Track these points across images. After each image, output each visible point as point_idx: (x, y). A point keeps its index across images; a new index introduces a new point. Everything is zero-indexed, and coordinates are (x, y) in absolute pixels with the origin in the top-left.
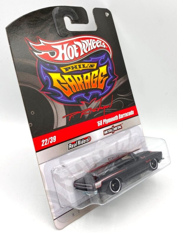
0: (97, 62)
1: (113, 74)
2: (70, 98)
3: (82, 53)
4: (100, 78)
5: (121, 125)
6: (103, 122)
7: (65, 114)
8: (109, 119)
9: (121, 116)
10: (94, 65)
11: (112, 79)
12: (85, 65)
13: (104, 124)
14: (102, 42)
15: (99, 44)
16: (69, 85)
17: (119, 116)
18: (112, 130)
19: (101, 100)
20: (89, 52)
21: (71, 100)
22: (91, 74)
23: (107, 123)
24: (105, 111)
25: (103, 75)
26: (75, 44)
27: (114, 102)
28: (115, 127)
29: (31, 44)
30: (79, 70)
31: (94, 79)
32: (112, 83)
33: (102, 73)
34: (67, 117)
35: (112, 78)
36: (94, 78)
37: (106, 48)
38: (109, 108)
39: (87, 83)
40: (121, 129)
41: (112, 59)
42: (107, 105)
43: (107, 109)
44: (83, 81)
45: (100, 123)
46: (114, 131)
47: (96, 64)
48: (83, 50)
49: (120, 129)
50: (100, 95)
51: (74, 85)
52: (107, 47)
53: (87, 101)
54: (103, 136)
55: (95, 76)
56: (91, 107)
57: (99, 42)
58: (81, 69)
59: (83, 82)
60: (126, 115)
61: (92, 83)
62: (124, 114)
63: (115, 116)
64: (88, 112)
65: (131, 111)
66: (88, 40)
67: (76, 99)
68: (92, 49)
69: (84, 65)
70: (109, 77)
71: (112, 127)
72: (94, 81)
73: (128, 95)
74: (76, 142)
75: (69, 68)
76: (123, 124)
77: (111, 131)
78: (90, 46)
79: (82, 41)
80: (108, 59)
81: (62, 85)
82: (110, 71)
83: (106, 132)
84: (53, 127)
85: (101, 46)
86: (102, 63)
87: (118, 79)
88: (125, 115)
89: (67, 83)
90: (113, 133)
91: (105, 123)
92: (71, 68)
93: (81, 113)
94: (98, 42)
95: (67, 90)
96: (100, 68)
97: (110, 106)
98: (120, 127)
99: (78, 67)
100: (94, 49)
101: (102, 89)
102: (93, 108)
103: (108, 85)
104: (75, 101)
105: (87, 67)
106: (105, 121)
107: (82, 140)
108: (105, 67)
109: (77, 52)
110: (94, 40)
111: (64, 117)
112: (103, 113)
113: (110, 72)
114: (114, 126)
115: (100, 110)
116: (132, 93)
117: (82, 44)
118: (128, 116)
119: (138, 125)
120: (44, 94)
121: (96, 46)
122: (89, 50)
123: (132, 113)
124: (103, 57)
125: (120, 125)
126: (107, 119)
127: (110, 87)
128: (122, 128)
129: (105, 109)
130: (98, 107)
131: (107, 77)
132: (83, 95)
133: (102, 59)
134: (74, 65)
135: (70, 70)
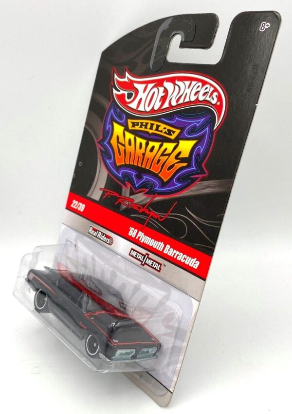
0: (182, 129)
1: (198, 164)
2: (118, 168)
3: (166, 105)
4: (172, 160)
5: (161, 265)
6: (137, 234)
7: (103, 186)
8: (149, 238)
9: (170, 251)
10: (174, 132)
11: (193, 173)
12: (160, 126)
13: (137, 238)
14: (216, 90)
15: (205, 94)
16: (125, 150)
17: (166, 248)
18: (143, 259)
19: (154, 197)
20: (178, 105)
21: (117, 171)
22: (161, 146)
23: (142, 242)
24: (150, 220)
25: (180, 156)
26: (163, 86)
27: (171, 215)
28: (150, 259)
29: (116, 76)
30: (148, 133)
31: (162, 158)
32: (187, 180)
33: (180, 153)
34: (104, 191)
35: (193, 171)
36: (163, 155)
37: (215, 105)
38: (157, 220)
39: (148, 159)
40: (157, 270)
41: (214, 133)
42: (157, 213)
43: (154, 219)
44: (144, 152)
45: (133, 232)
46: (145, 263)
47: (177, 131)
48: (171, 99)
49: (155, 269)
50: (156, 189)
51: (130, 152)
52: (219, 103)
53: (133, 186)
54: (126, 255)
55: (166, 153)
56: (135, 199)
57: (207, 90)
58: (151, 131)
59: (144, 154)
60: (181, 257)
61: (155, 161)
62: (178, 253)
63: (160, 243)
64: (127, 203)
65: (195, 259)
66: (188, 83)
67: (123, 174)
68: (187, 100)
69: (158, 126)
70: (189, 166)
71: (145, 254)
72: (159, 160)
73: (208, 223)
74: (97, 230)
75: (138, 125)
76: (165, 266)
77: (141, 258)
78: (186, 94)
79: (177, 82)
80: (207, 129)
81: (119, 145)
82: (198, 155)
83: (134, 254)
84: (87, 193)
85: (208, 99)
86: (189, 134)
87: (203, 179)
88: (178, 255)
89: (124, 145)
90: (142, 264)
91: (139, 237)
92: (140, 124)
93: (119, 198)
94: (207, 88)
95: (120, 155)
96: (181, 142)
97: (161, 218)
98: (156, 266)
99: (149, 126)
100: (190, 102)
101: (165, 181)
102: (135, 202)
103: (178, 180)
104: (120, 176)
105: (161, 131)
106: (141, 234)
107: (104, 234)
108: (192, 143)
109: (160, 101)
110: (200, 84)
111: (101, 189)
112: (146, 220)
113: (195, 158)
114: (150, 256)
115: (143, 213)
116: (220, 225)
117: (175, 87)
118: (182, 261)
119: (192, 299)
120: (98, 147)
121: (198, 97)
122: (181, 101)
123: (194, 263)
124: (198, 123)
125: (159, 264)
126: (145, 234)
127: (179, 185)
128: (159, 271)
129: (152, 217)
130: (144, 206)
131: (185, 164)
132: (134, 174)
133: (195, 127)
134: (145, 121)
135: (137, 128)
